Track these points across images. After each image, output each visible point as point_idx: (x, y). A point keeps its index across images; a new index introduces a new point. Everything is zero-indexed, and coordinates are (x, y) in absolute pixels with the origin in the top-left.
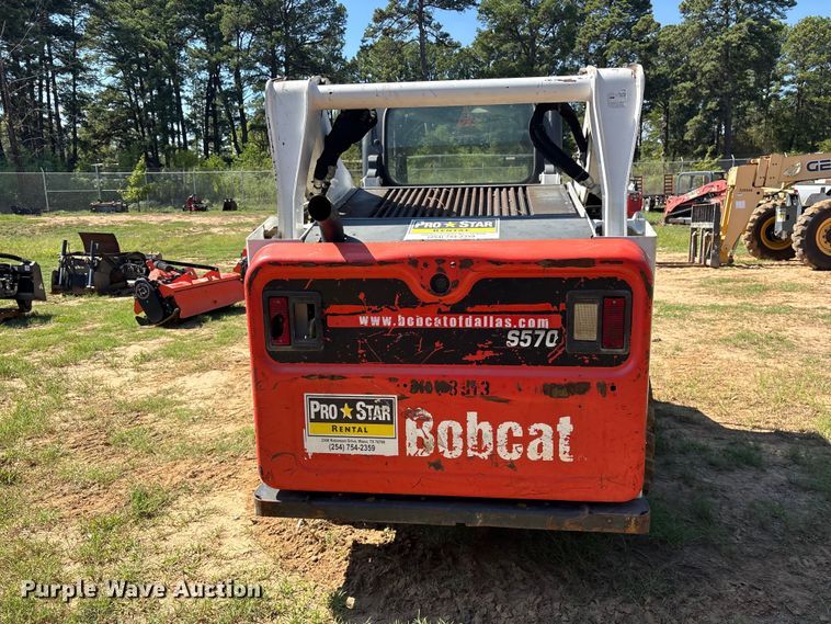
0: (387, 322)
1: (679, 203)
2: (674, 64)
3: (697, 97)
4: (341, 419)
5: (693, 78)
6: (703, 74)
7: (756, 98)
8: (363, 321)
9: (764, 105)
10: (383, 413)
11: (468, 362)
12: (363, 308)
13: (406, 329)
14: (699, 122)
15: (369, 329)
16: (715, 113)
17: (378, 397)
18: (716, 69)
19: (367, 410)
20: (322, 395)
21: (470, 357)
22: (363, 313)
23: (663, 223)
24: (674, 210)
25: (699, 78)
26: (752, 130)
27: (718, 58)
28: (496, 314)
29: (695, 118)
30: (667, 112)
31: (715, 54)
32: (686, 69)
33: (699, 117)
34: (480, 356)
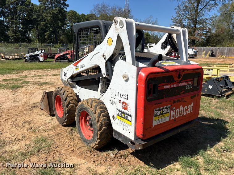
0: (169, 87)
1: (58, 56)
2: (38, 16)
3: (47, 27)
4: (160, 114)
5: (45, 21)
6: (48, 20)
7: (61, 29)
8: (165, 87)
9: (63, 31)
10: (167, 110)
11: (181, 94)
12: (165, 84)
13: (172, 88)
14: (48, 34)
15: (166, 89)
16: (52, 32)
17: (167, 106)
18: (51, 20)
19: (165, 110)
20: (157, 109)
21: (181, 93)
22: (165, 85)
23: (55, 61)
24: (57, 58)
25: (47, 21)
26: (61, 37)
27: (51, 17)
28: (185, 82)
29: (47, 32)
30: (37, 29)
31: (50, 15)
32: (42, 18)
33: (48, 32)
34: (183, 92)
